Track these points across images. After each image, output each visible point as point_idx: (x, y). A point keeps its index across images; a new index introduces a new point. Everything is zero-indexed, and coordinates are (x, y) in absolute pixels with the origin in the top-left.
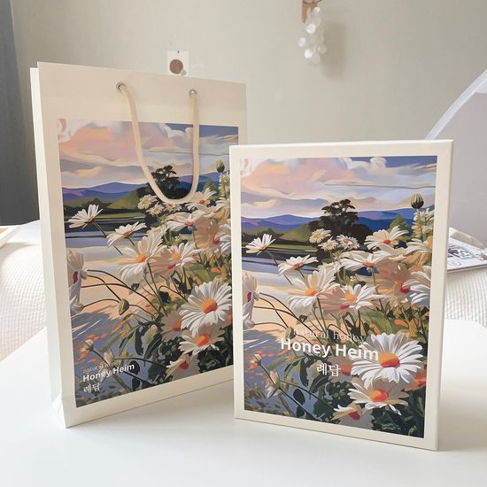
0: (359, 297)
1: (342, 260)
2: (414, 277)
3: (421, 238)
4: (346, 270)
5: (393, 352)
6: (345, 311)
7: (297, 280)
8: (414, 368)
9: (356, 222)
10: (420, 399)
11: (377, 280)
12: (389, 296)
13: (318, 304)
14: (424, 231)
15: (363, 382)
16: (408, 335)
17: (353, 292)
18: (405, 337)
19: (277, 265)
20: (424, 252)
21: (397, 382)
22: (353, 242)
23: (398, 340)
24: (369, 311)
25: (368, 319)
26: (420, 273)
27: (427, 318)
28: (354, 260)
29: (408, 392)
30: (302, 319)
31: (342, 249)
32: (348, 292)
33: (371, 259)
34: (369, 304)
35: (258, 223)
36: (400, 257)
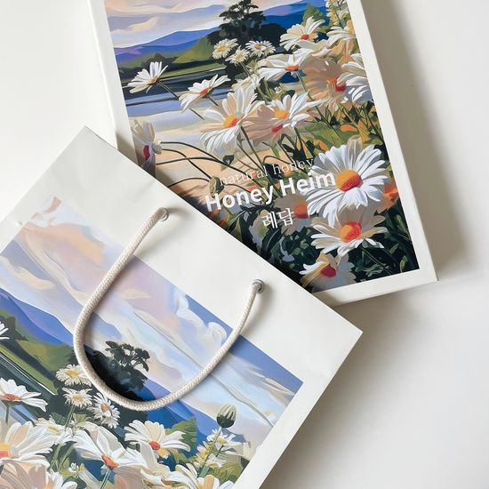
0: (291, 111)
1: (259, 71)
2: (346, 70)
3: (340, 25)
4: (268, 82)
5: (350, 168)
6: (280, 133)
7: (209, 111)
8: (379, 180)
9: (263, 23)
10: (398, 218)
11: (307, 85)
12: (326, 100)
13: (243, 135)
14: (340, 16)
15: (326, 221)
16: (360, 140)
17: (282, 106)
18: (358, 145)
19: (177, 98)
20: (348, 39)
21: (366, 205)
22: (266, 46)
23: (352, 151)
24: (307, 124)
25: (309, 135)
26: (350, 63)
27: (375, 114)
28: (273, 68)
29: (383, 214)
30: (227, 161)
31: (255, 58)
32: (276, 108)
33: (292, 61)
34: (305, 116)
35: (140, 50)
36: (325, 51)
